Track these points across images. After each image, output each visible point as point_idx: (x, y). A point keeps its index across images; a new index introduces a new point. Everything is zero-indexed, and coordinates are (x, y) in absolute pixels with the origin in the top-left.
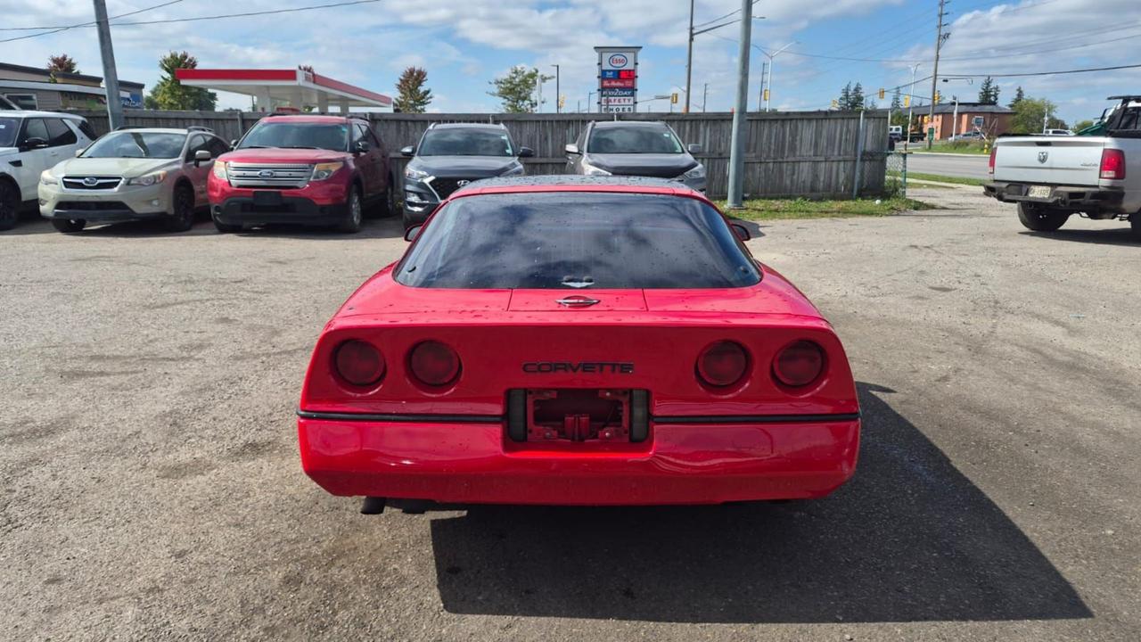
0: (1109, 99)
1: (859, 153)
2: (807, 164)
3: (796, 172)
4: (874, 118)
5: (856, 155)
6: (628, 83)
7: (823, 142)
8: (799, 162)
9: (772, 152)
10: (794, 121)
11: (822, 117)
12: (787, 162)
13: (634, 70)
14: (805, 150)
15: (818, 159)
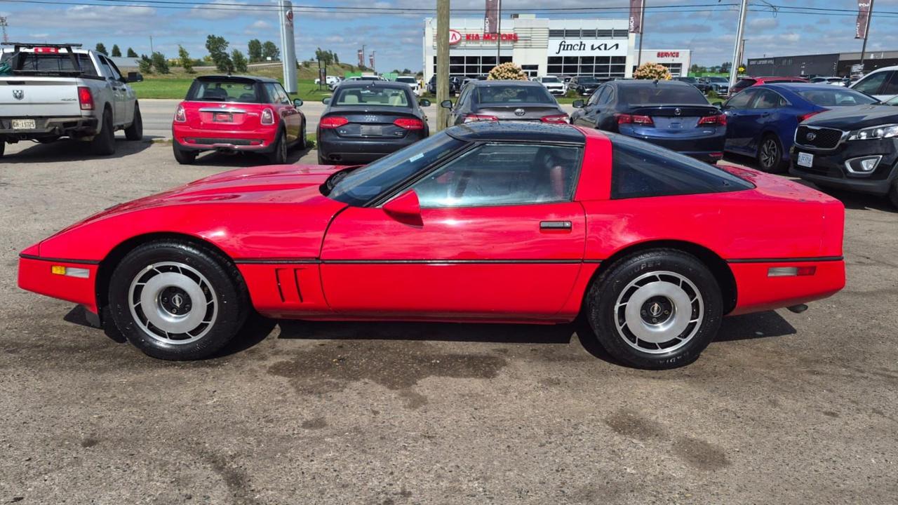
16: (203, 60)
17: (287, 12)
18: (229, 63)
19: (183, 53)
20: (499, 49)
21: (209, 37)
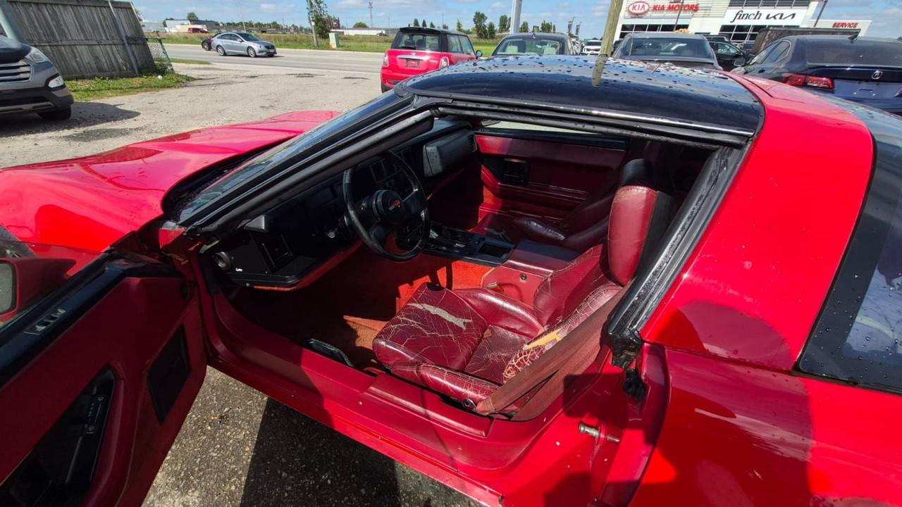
2: (83, 47)
3: (77, 55)
4: (122, 9)
5: (123, 40)
8: (75, 45)
12: (63, 45)
14: (75, 35)
15: (91, 42)
16: (471, 31)
18: (485, 32)
19: (459, 25)
20: (678, 18)
21: (476, 13)
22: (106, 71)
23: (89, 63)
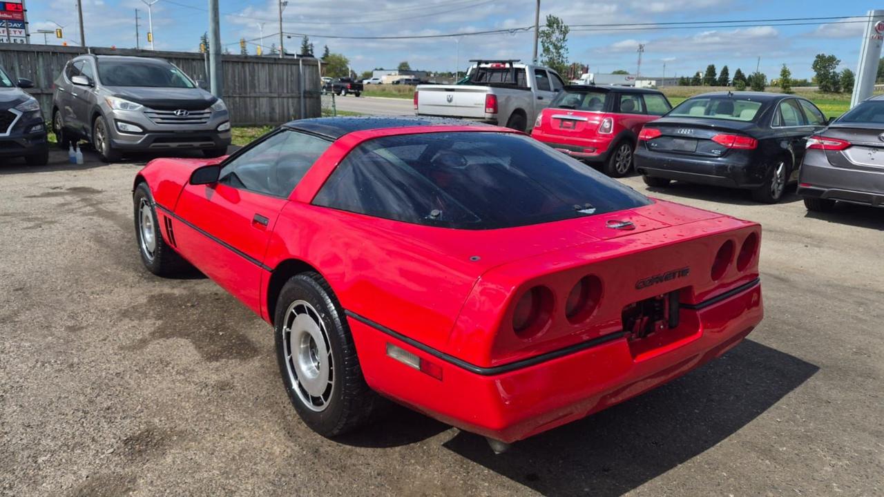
0: (471, 61)
1: (302, 92)
2: (265, 99)
3: (258, 105)
4: (309, 65)
5: (300, 93)
6: (17, 16)
7: (275, 82)
8: (259, 97)
9: (237, 88)
10: (251, 64)
11: (272, 62)
12: (250, 97)
13: (21, 4)
14: (263, 88)
15: (273, 95)
16: (805, 80)
17: (876, 24)
18: (836, 82)
19: (785, 73)
21: (818, 56)
22: (276, 121)
23: (264, 113)
